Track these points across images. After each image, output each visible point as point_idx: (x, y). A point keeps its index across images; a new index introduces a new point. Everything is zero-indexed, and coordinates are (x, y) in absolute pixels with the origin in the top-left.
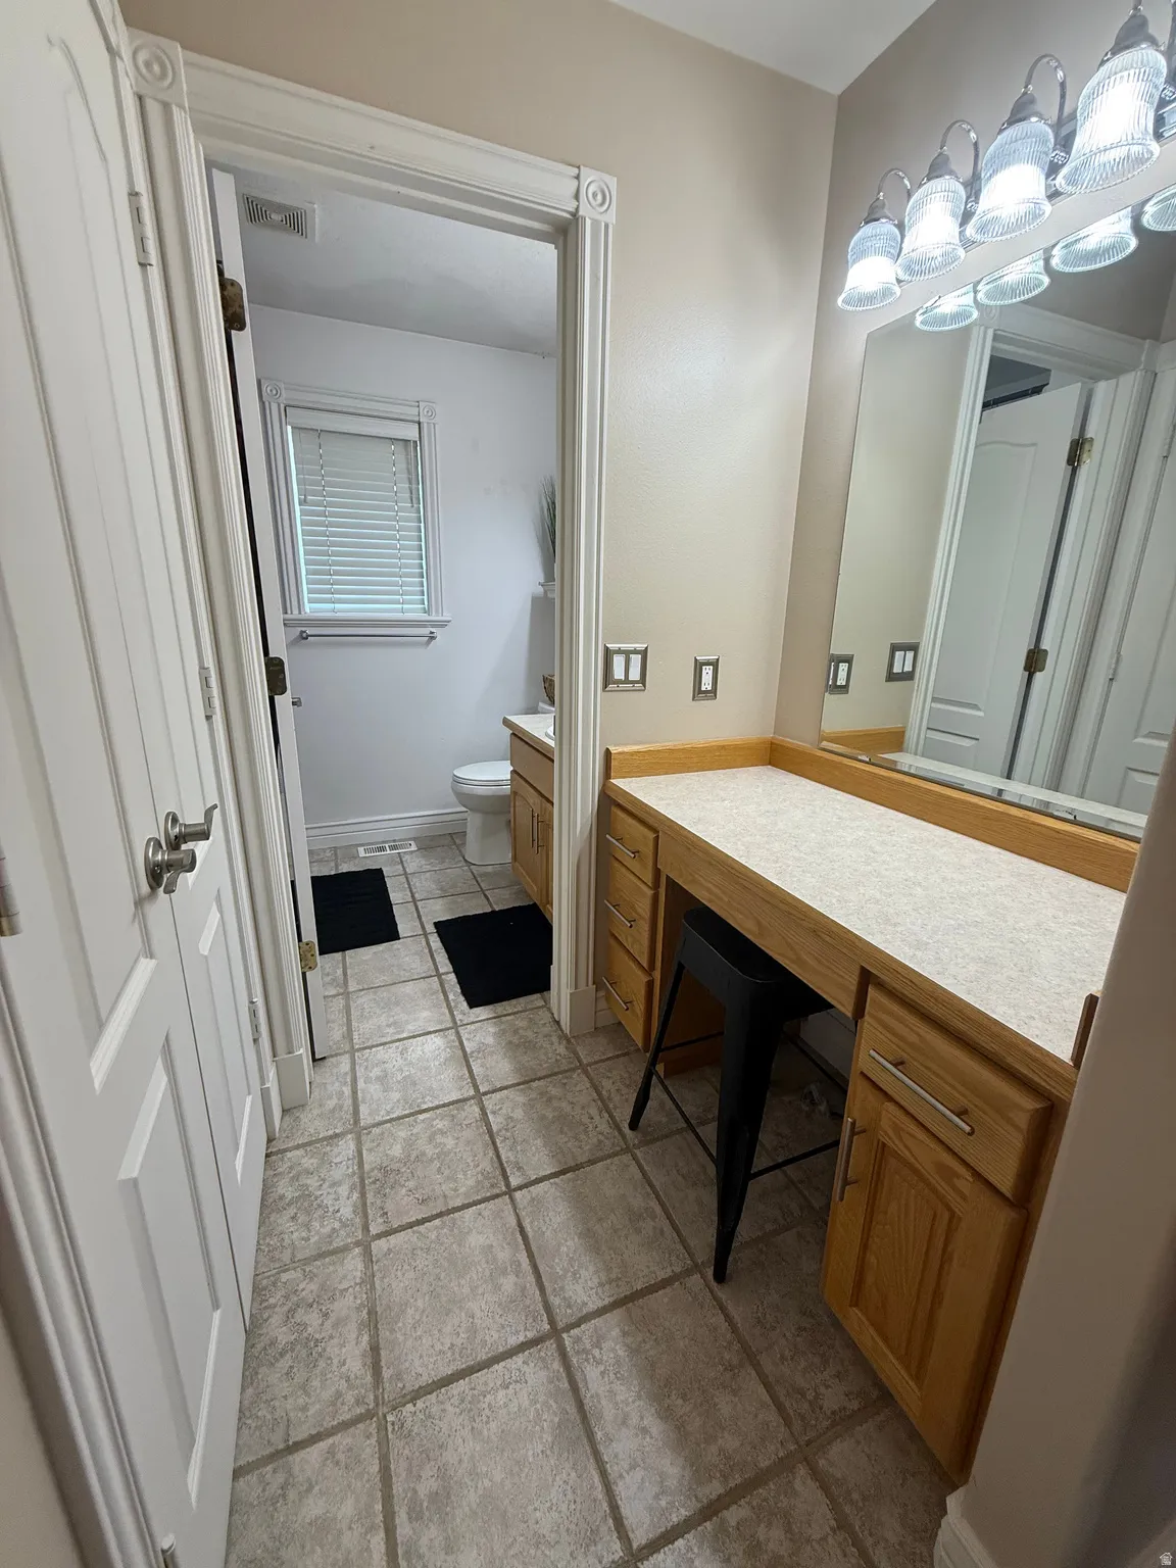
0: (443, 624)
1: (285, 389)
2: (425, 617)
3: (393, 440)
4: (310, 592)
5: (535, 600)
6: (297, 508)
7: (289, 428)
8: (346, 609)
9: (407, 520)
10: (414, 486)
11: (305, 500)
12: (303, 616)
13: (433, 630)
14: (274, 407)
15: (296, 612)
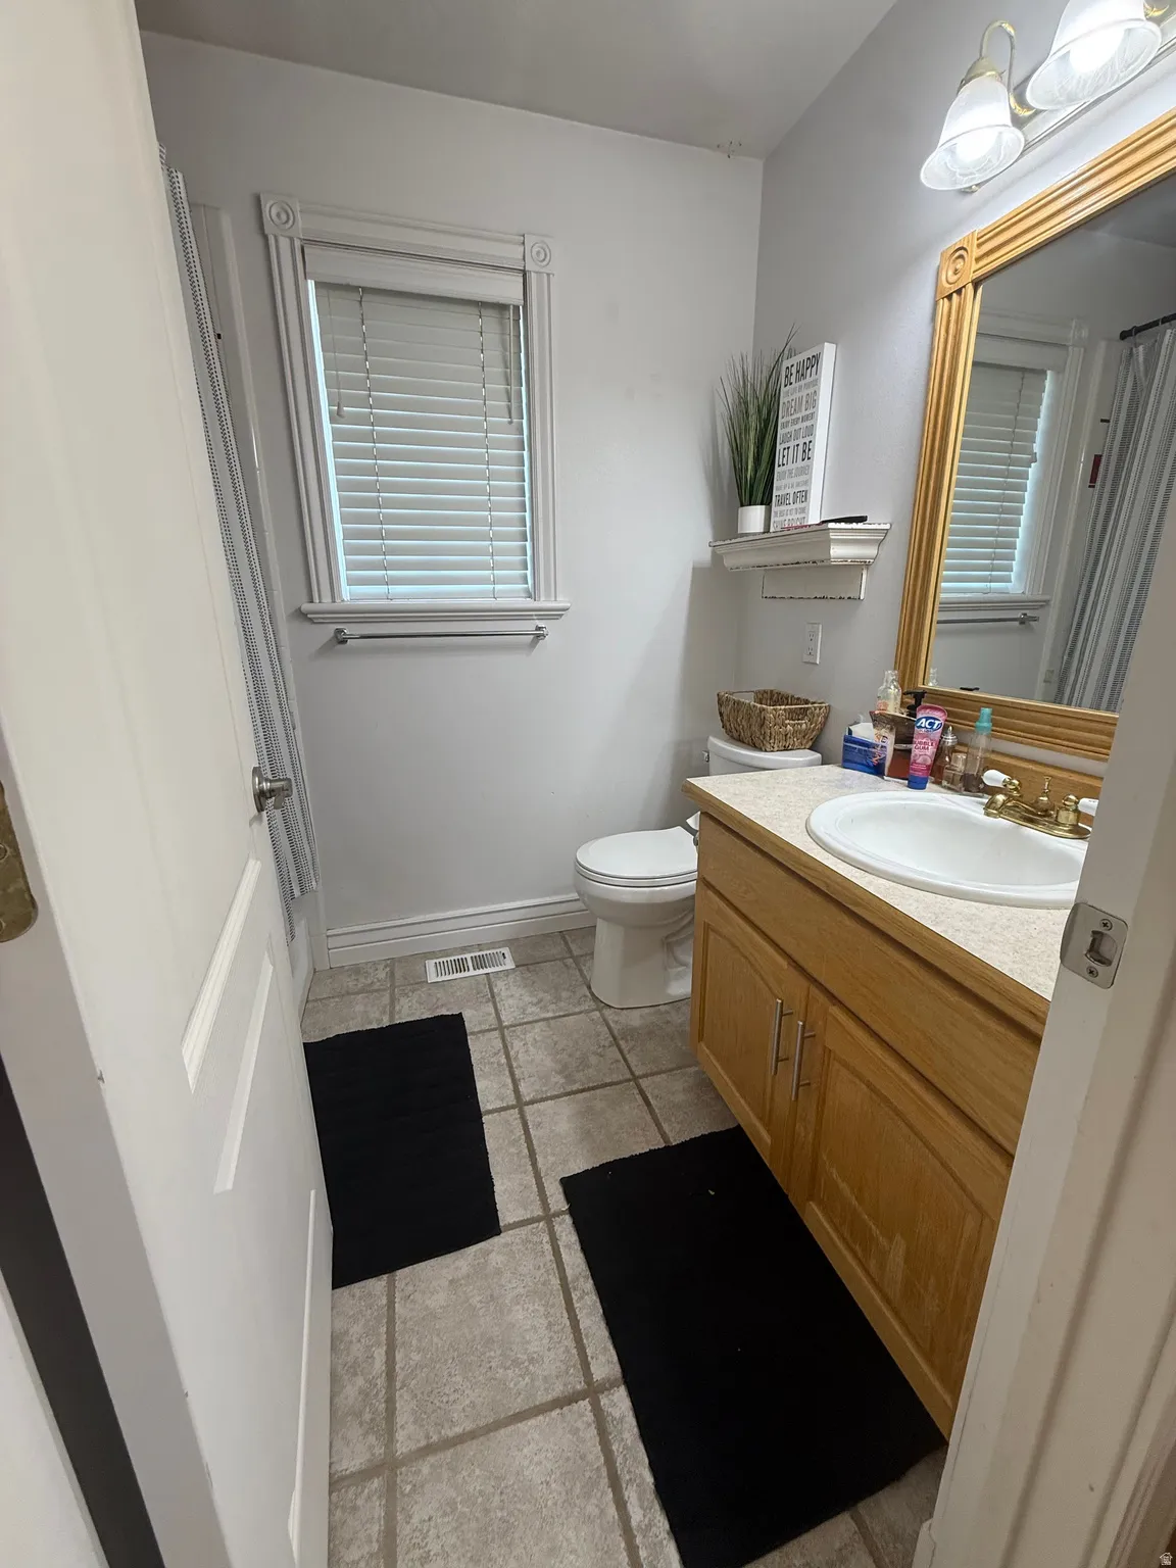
0: (555, 614)
1: (301, 211)
2: (529, 603)
3: (481, 305)
4: (350, 566)
5: (698, 573)
6: (327, 427)
7: (311, 284)
8: (407, 594)
9: (500, 445)
10: (514, 388)
11: (339, 413)
12: (337, 606)
13: (541, 624)
14: (284, 243)
15: (327, 599)
